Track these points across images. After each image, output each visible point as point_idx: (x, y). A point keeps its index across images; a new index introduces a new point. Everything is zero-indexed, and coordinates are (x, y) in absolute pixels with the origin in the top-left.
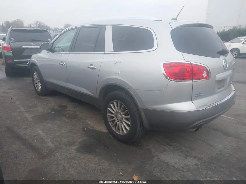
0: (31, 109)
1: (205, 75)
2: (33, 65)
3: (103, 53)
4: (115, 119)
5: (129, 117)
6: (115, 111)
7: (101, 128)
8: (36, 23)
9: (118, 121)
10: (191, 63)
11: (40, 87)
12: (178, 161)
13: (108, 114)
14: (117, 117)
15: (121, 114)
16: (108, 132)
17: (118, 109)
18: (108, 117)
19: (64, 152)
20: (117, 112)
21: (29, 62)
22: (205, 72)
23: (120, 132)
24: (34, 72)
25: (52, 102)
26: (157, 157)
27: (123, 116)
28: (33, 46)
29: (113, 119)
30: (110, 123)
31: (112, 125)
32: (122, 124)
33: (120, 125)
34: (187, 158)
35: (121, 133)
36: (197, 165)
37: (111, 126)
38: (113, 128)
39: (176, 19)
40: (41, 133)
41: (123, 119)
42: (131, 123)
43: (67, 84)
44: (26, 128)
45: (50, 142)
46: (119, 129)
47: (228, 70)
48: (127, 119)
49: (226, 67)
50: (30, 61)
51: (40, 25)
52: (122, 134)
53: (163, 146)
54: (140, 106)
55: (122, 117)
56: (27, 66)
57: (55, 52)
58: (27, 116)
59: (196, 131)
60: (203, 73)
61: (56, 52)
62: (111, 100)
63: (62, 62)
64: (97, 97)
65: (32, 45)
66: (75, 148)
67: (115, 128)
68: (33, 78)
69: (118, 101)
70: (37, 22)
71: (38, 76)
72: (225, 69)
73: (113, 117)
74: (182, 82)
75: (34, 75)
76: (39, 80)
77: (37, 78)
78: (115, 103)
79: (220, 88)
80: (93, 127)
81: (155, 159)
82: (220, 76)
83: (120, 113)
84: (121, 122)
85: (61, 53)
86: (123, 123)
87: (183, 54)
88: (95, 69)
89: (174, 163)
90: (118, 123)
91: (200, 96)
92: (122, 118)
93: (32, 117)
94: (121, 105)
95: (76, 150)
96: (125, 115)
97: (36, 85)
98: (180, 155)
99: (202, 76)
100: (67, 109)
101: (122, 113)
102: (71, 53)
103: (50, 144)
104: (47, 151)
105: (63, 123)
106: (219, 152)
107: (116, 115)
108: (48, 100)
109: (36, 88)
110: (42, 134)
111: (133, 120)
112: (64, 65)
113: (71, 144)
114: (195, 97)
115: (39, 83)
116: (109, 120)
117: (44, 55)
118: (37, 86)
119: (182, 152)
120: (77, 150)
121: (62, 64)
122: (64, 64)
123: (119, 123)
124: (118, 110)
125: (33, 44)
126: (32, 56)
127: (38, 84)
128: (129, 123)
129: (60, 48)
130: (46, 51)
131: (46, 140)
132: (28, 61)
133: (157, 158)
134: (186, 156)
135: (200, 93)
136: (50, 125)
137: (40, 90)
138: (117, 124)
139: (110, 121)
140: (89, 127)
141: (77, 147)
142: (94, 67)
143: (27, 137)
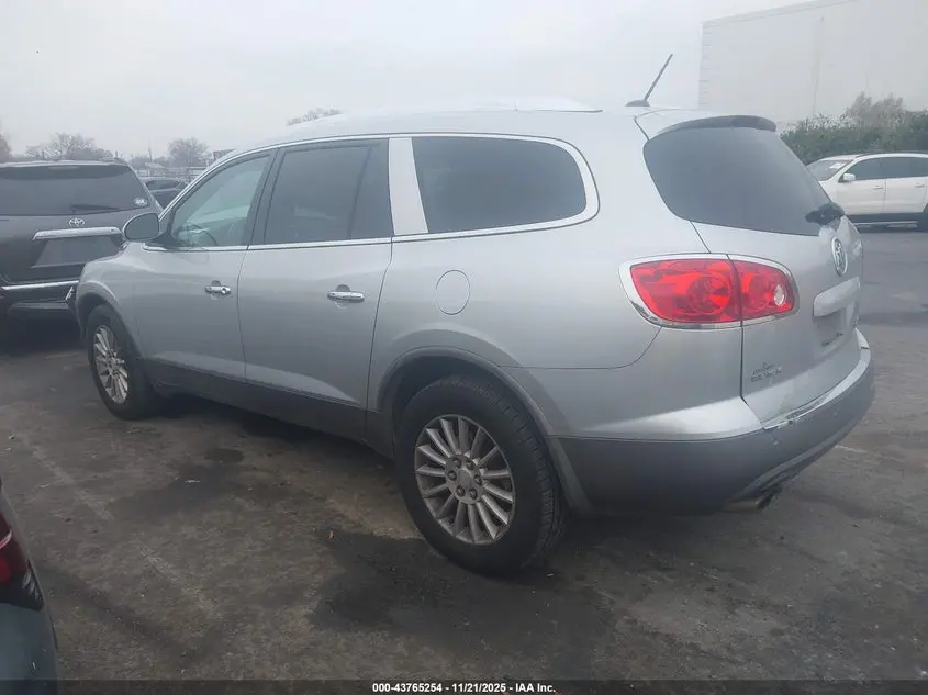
0: (100, 475)
1: (780, 299)
2: (94, 300)
3: (388, 240)
4: (450, 485)
5: (505, 473)
6: (449, 456)
7: (394, 527)
8: (58, 141)
9: (462, 495)
10: (732, 257)
11: (123, 386)
12: (706, 625)
13: (419, 470)
14: (454, 479)
15: (473, 464)
16: (422, 538)
17: (458, 447)
18: (418, 478)
19: (266, 632)
20: (456, 459)
21: (74, 293)
22: (779, 288)
23: (470, 535)
24: (95, 329)
25: (180, 442)
26: (626, 617)
27: (482, 471)
28: (77, 229)
29: (441, 487)
30: (429, 505)
31: (436, 510)
32: (479, 505)
33: (470, 508)
34: (737, 611)
35: (478, 540)
36: (776, 633)
37: (434, 515)
38: (440, 521)
39: (644, 103)
40: (159, 567)
41: (480, 484)
42: (517, 497)
43: (243, 364)
44: (95, 552)
45: (202, 597)
46: (466, 523)
47: (850, 276)
48: (496, 482)
49: (842, 264)
50: (75, 286)
51: (76, 148)
52: (482, 542)
53: (639, 575)
54: (550, 430)
55: (476, 476)
56: (66, 306)
57: (181, 248)
58: (90, 505)
59: (762, 506)
60: (773, 292)
61: (185, 248)
62: (428, 416)
63: (217, 283)
64: (373, 406)
65: (74, 226)
66: (304, 611)
67: (452, 521)
68: (93, 353)
69: (460, 418)
70: (62, 138)
71: (113, 345)
72: (839, 273)
73: (441, 480)
74: (699, 328)
75: (97, 341)
76: (118, 357)
77: (108, 353)
78: (445, 424)
79: (827, 343)
80: (360, 526)
81: (620, 624)
82: (826, 299)
83: (468, 461)
84: (475, 498)
85: (206, 248)
86: (481, 501)
87: (701, 227)
88: (360, 300)
89: (691, 634)
90: (461, 500)
91: (769, 375)
92: (477, 480)
93: (110, 506)
94: (472, 430)
95: (311, 618)
96: (490, 466)
97: (104, 379)
98: (708, 603)
99: (772, 303)
100: (241, 464)
101: (475, 461)
102: (250, 247)
103: (205, 605)
104: (201, 634)
105: (241, 518)
106: (845, 579)
107: (452, 472)
108: (159, 435)
109: (108, 390)
110: (165, 567)
111: (523, 484)
112: (228, 293)
113: (289, 596)
114: (753, 380)
115: (121, 370)
116: (425, 492)
117: (137, 260)
118: (111, 382)
119: (711, 590)
120: (318, 620)
121: (219, 293)
122: (228, 289)
123: (467, 499)
124: (458, 452)
125: (76, 221)
126: (82, 266)
127: (116, 373)
128: (509, 498)
129: (199, 231)
130: (144, 245)
131: (185, 591)
132: (68, 287)
133: (628, 622)
134: (732, 605)
135: (767, 367)
136: (190, 531)
137: (124, 395)
138: (460, 506)
139: (430, 497)
140: (344, 527)
141: (314, 604)
142: (354, 295)
143: (106, 587)
